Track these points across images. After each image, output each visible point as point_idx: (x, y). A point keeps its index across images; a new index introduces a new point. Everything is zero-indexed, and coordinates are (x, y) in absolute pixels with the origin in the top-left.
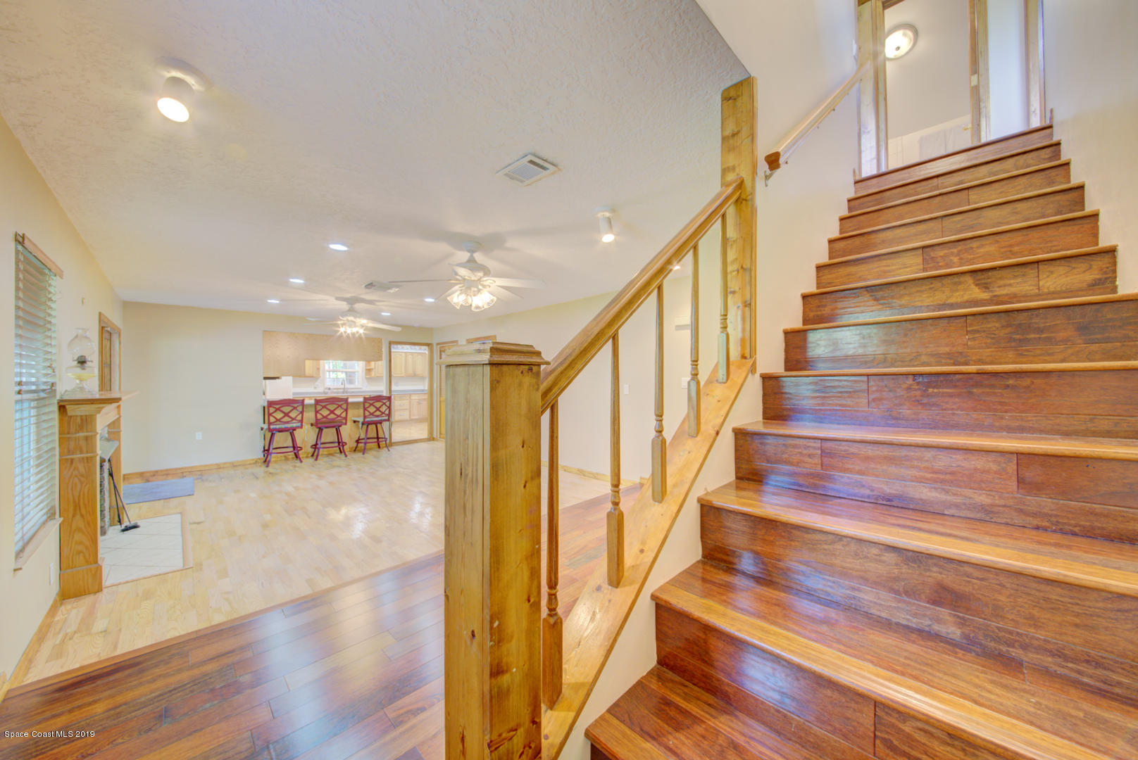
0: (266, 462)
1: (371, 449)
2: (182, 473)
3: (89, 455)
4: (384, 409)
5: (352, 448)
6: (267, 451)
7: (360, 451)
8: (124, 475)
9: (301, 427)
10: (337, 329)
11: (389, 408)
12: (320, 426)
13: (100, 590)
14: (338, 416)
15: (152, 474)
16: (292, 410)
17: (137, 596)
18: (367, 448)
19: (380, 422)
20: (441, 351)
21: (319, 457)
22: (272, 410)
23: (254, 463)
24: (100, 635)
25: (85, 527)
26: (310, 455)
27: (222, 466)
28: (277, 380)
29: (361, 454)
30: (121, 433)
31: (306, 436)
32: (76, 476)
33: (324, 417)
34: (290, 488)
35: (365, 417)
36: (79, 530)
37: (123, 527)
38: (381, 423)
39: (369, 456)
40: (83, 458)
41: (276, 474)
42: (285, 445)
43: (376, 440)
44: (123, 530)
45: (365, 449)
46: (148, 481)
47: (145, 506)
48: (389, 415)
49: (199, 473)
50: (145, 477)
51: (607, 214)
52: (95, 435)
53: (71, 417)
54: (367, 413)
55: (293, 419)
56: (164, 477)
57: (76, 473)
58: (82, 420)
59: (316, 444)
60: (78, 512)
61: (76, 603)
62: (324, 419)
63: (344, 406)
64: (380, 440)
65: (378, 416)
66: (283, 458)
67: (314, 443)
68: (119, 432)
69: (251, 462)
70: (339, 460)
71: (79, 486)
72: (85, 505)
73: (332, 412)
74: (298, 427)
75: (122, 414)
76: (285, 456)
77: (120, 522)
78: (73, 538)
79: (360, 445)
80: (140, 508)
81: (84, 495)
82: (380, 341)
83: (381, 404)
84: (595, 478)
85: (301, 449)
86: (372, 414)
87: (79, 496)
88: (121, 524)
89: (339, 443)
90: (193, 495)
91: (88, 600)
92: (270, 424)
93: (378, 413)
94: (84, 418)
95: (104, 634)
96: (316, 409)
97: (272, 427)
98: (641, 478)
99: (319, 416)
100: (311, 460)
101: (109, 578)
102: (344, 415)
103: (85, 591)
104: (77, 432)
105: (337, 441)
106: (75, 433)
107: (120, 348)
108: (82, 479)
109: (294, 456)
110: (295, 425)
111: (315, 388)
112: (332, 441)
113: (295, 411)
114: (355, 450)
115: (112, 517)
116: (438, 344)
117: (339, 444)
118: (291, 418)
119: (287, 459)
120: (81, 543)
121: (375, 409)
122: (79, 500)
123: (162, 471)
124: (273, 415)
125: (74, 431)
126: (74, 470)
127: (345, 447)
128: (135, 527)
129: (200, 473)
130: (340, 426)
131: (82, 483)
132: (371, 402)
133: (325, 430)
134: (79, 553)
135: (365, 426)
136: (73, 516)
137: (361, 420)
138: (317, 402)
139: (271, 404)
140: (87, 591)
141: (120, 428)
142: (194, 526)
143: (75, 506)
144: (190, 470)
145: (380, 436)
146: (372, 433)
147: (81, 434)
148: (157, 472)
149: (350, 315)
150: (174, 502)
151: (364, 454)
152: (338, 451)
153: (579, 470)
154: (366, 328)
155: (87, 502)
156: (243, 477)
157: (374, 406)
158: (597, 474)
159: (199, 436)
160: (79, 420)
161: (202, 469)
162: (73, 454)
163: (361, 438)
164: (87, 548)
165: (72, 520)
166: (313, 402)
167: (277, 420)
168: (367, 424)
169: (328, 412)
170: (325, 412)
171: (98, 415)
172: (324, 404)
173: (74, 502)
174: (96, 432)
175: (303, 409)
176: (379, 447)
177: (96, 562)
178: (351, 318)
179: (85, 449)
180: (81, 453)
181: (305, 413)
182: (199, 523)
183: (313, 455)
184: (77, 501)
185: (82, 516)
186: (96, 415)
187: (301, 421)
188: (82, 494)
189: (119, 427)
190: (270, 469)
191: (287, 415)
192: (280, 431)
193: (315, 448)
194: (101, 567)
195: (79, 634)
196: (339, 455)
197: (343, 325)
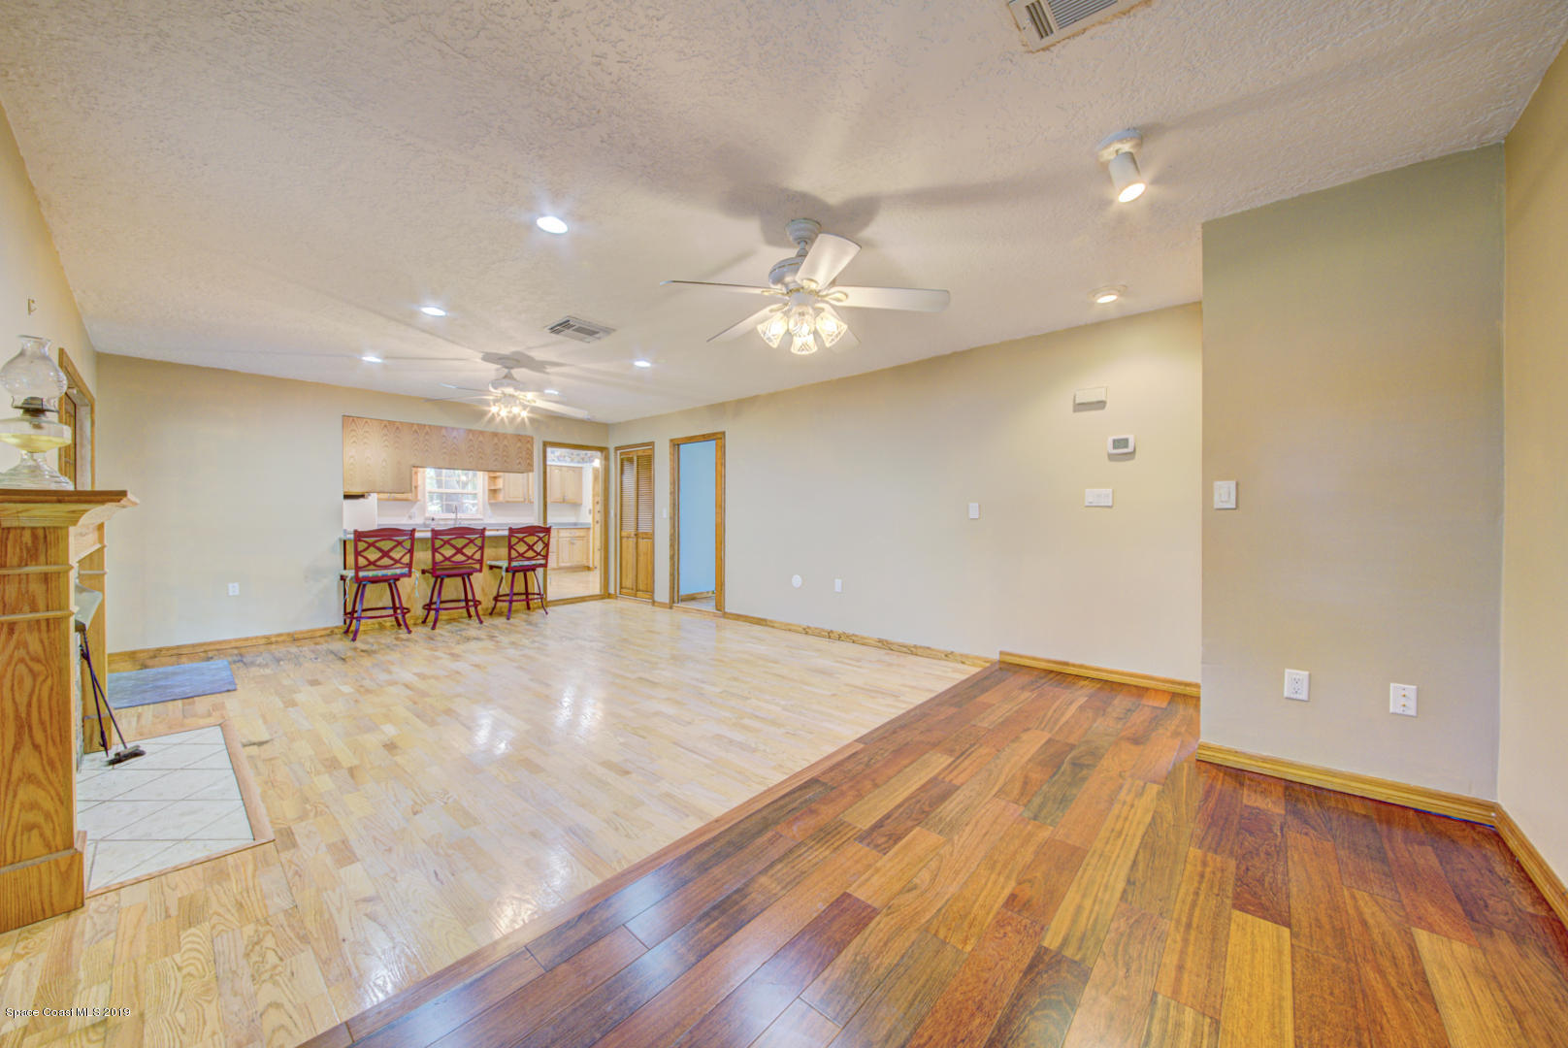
0: (350, 632)
1: (517, 611)
2: (205, 652)
3: (51, 614)
4: (539, 547)
5: (487, 609)
6: (350, 615)
7: (500, 614)
8: (110, 655)
9: (409, 575)
10: (487, 408)
11: (547, 545)
12: (438, 574)
13: (79, 904)
14: (469, 558)
15: (152, 654)
16: (395, 547)
17: (168, 916)
18: (513, 608)
19: (533, 568)
20: (622, 460)
21: (438, 625)
22: (362, 546)
23: (328, 635)
24: (93, 1036)
25: (44, 770)
26: (420, 621)
27: (274, 639)
28: (361, 500)
29: (503, 620)
30: (106, 576)
31: (415, 590)
32: (22, 660)
33: (446, 559)
34: (407, 676)
35: (510, 560)
36: (30, 778)
37: (112, 756)
38: (534, 570)
39: (518, 620)
40: (38, 621)
41: (374, 652)
42: (380, 605)
43: (524, 597)
44: (113, 762)
45: (510, 610)
46: (144, 666)
47: (148, 712)
48: (546, 557)
49: (236, 651)
50: (140, 659)
51: (1126, 147)
52: (67, 572)
53: (9, 529)
54: (514, 554)
55: (397, 562)
56: (174, 659)
57: (22, 652)
58: (35, 537)
59: (431, 603)
60: (26, 736)
61: (22, 944)
62: (447, 563)
63: (479, 542)
64: (530, 597)
65: (529, 559)
66: (377, 626)
67: (428, 601)
68: (103, 575)
69: (323, 633)
70: (472, 629)
71: (28, 682)
72: (42, 723)
73: (459, 551)
74: (403, 575)
75: (106, 543)
76: (380, 623)
77: (105, 745)
78: (15, 796)
79: (499, 604)
80: (139, 717)
81: (39, 701)
82: (529, 440)
83: (536, 539)
84: (912, 653)
85: (409, 611)
86: (521, 555)
87: (29, 705)
88: (106, 750)
89: (395, 608)
90: (235, 690)
91: (50, 933)
92: (358, 568)
93: (530, 554)
94: (41, 533)
95: (101, 1030)
96: (433, 545)
97: (361, 574)
98: (1001, 653)
99: (439, 558)
100: (425, 630)
101: (98, 875)
102: (477, 556)
103: (43, 910)
104: (23, 563)
105: (463, 597)
106: (19, 566)
107: (92, 432)
108: (37, 667)
109: (395, 623)
110: (398, 571)
111: (410, 517)
112: (454, 597)
113: (399, 548)
114: (491, 614)
115: (88, 734)
116: (617, 449)
117: (395, 612)
118: (392, 559)
119: (382, 627)
120: (33, 806)
121: (526, 548)
122: (29, 714)
123: (168, 649)
124: (363, 554)
125: (15, 561)
126: (17, 647)
127: (479, 608)
128: (136, 754)
129: (240, 653)
130: (472, 574)
131: (34, 675)
132: (520, 536)
133: (447, 581)
134: (30, 827)
135: (510, 575)
136: (16, 748)
137: (504, 564)
138: (436, 533)
139: (359, 536)
140: (47, 907)
141: (103, 569)
142: (254, 750)
143: (20, 729)
144: (218, 647)
145: (530, 591)
146: (519, 587)
147: (31, 569)
148: (160, 650)
149: (508, 385)
150: (202, 704)
151: (508, 619)
152: (466, 614)
153: (880, 641)
154: (534, 410)
155: (46, 717)
156: (316, 659)
157: (525, 543)
158: (915, 647)
159: (234, 589)
160: (27, 537)
161: (238, 644)
162: (14, 613)
163: (501, 593)
164: (48, 816)
165: (12, 759)
166: (429, 535)
167: (371, 563)
168: (513, 571)
169: (454, 551)
170: (448, 552)
171: (72, 530)
172: (446, 538)
173: (17, 717)
174: (68, 564)
175: (412, 545)
176: (529, 608)
177: (69, 845)
178: (510, 390)
179: (41, 604)
180: (34, 610)
181: (415, 554)
182: (260, 744)
183: (424, 622)
184: (24, 715)
185: (36, 747)
186: (67, 527)
187: (410, 565)
188: (35, 699)
189: (101, 566)
190: (358, 644)
191: (385, 554)
192: (375, 581)
193: (429, 610)
194: (81, 854)
195: (37, 1036)
196: (466, 621)
197: (496, 401)
